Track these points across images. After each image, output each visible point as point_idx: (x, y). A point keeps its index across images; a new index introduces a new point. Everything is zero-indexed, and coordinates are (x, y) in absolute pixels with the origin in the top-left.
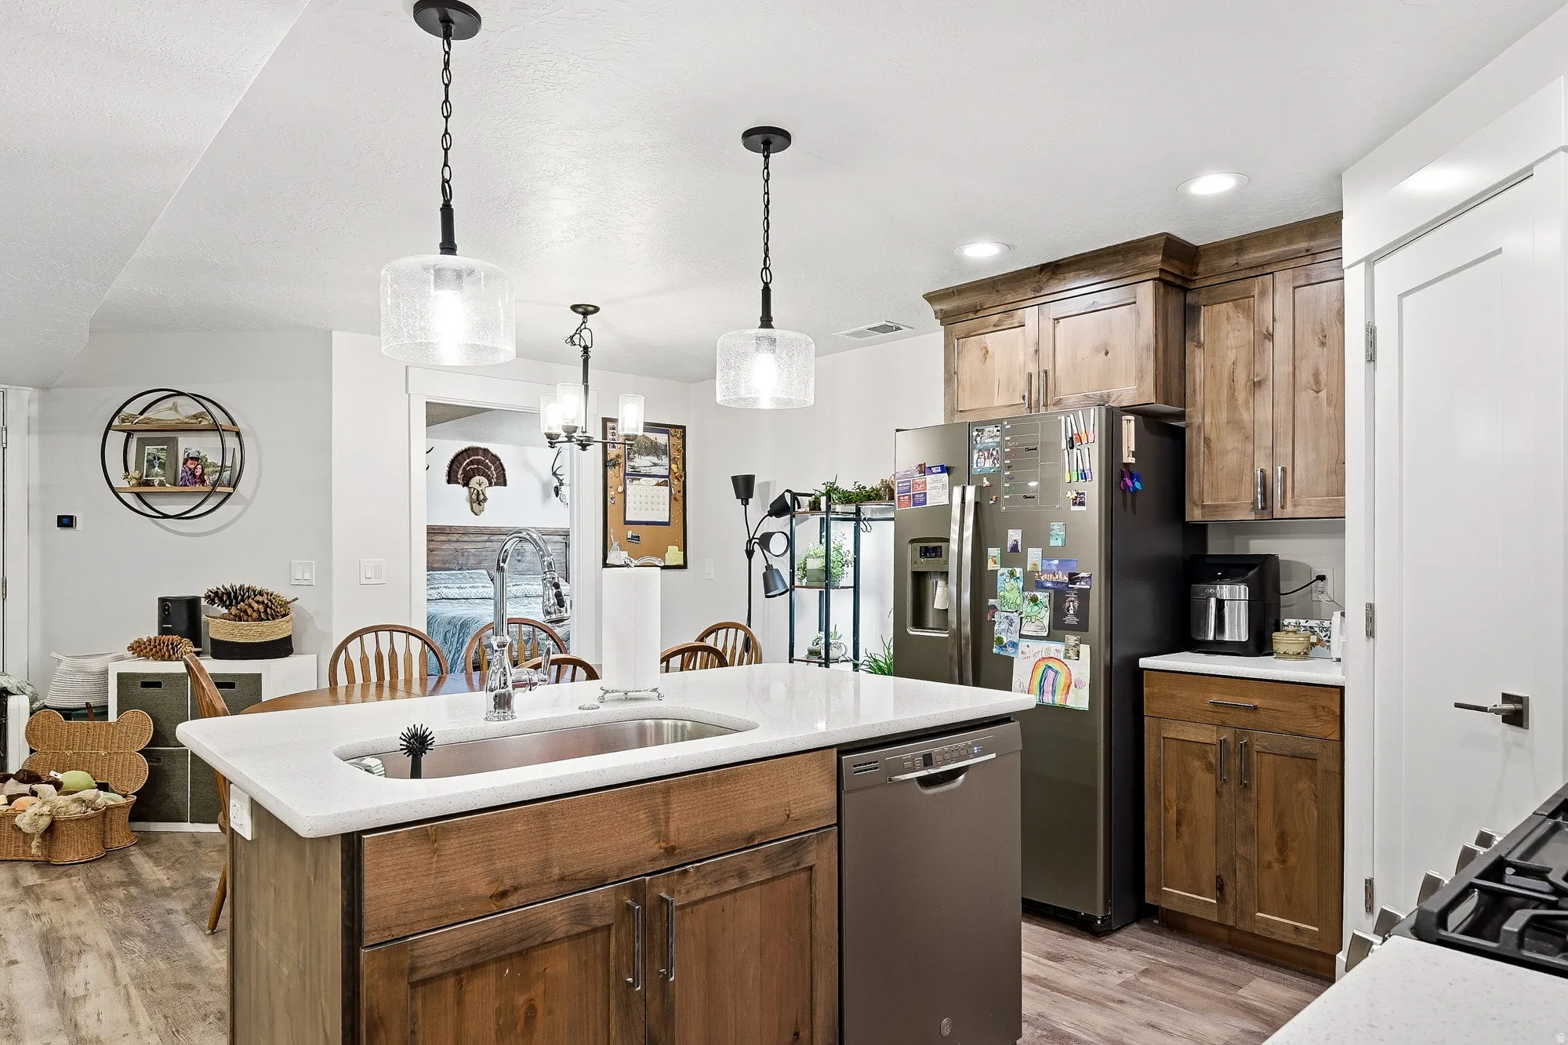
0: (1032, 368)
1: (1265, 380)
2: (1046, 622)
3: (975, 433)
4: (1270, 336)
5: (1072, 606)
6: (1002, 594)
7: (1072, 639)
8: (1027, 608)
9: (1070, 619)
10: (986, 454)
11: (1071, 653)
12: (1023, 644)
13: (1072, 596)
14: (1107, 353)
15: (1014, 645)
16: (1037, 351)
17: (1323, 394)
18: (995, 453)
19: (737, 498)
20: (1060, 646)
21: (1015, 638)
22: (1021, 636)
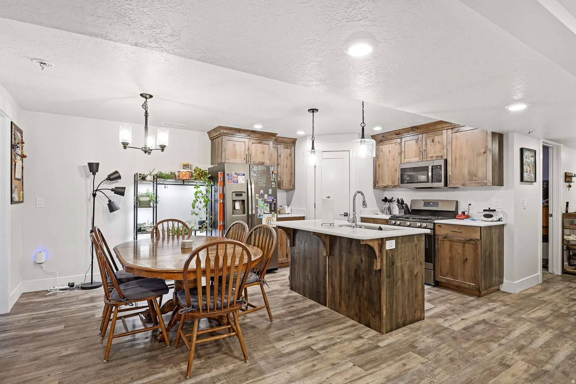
0: (247, 153)
1: (279, 164)
2: (269, 210)
3: (252, 167)
4: (280, 156)
5: (273, 206)
6: (259, 204)
7: (273, 213)
8: (265, 207)
9: (273, 209)
10: (254, 172)
11: (273, 216)
12: (264, 215)
13: (273, 204)
14: (263, 153)
15: (262, 216)
16: (248, 149)
17: (287, 168)
18: (256, 173)
19: (91, 172)
20: (271, 215)
21: (262, 214)
22: (264, 213)
